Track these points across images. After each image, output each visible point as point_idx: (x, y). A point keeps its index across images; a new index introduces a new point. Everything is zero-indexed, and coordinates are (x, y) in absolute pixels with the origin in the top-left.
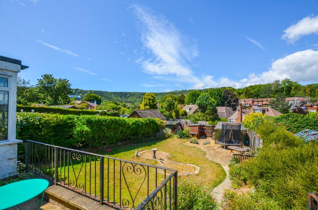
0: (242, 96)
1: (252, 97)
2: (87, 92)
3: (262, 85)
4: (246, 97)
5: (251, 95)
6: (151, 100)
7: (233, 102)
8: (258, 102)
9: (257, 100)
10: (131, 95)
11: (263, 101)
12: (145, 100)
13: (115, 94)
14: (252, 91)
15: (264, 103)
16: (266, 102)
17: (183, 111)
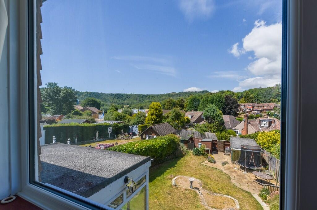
0: (241, 100)
1: (252, 102)
2: (83, 94)
3: (262, 89)
4: (246, 101)
5: (252, 99)
6: (157, 109)
7: (234, 108)
8: (259, 106)
9: (257, 105)
10: (128, 97)
11: (263, 106)
12: (152, 109)
13: (111, 96)
14: (252, 95)
15: (265, 108)
16: (267, 107)
17: (186, 119)
